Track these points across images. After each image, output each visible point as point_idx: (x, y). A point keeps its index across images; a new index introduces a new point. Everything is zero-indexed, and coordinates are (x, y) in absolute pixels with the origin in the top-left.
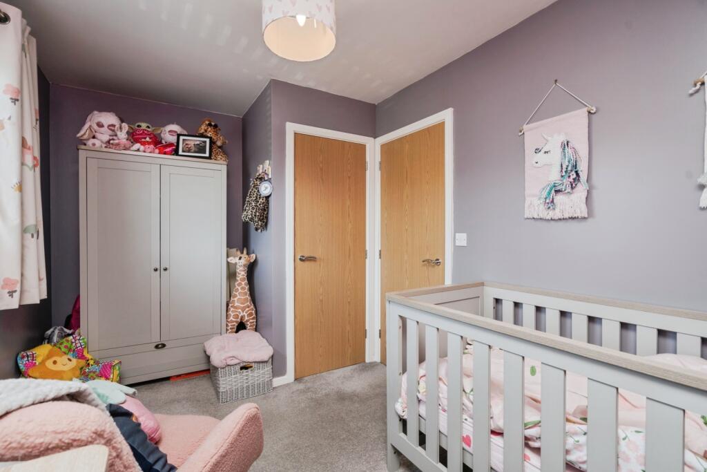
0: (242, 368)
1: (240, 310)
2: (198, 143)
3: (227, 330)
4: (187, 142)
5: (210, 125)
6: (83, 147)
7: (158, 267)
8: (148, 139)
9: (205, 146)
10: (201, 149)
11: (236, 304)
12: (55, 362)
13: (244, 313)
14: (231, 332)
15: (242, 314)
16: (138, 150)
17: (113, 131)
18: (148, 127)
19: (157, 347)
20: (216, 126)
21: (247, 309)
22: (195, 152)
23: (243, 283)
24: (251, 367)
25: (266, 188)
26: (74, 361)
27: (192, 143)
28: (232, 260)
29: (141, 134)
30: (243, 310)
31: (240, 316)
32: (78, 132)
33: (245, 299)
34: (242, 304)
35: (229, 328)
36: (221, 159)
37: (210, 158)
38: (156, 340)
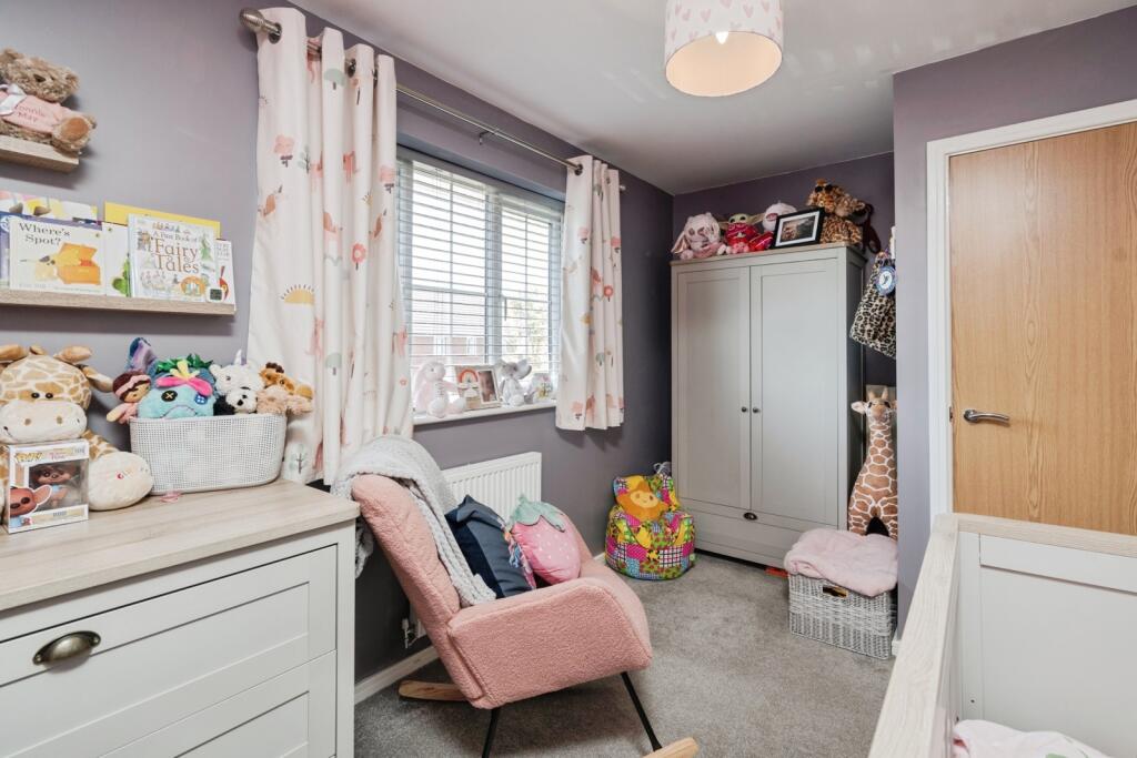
0: (826, 590)
1: (870, 497)
2: (803, 222)
3: (848, 525)
4: (788, 226)
5: (819, 189)
6: (677, 262)
7: (748, 407)
8: (740, 235)
9: (813, 225)
10: (806, 231)
11: (864, 485)
12: (638, 496)
13: (879, 504)
14: (854, 531)
15: (873, 504)
16: (725, 253)
17: (703, 235)
18: (743, 218)
19: (747, 516)
20: (829, 189)
21: (885, 498)
22: (797, 238)
23: (880, 450)
24: (843, 595)
25: (886, 279)
26: (656, 501)
27: (795, 225)
28: (859, 407)
29: (734, 231)
30: (877, 497)
31: (870, 507)
32: (672, 246)
33: (880, 480)
34: (874, 486)
35: (851, 522)
36: (839, 238)
37: (817, 241)
38: (746, 506)
